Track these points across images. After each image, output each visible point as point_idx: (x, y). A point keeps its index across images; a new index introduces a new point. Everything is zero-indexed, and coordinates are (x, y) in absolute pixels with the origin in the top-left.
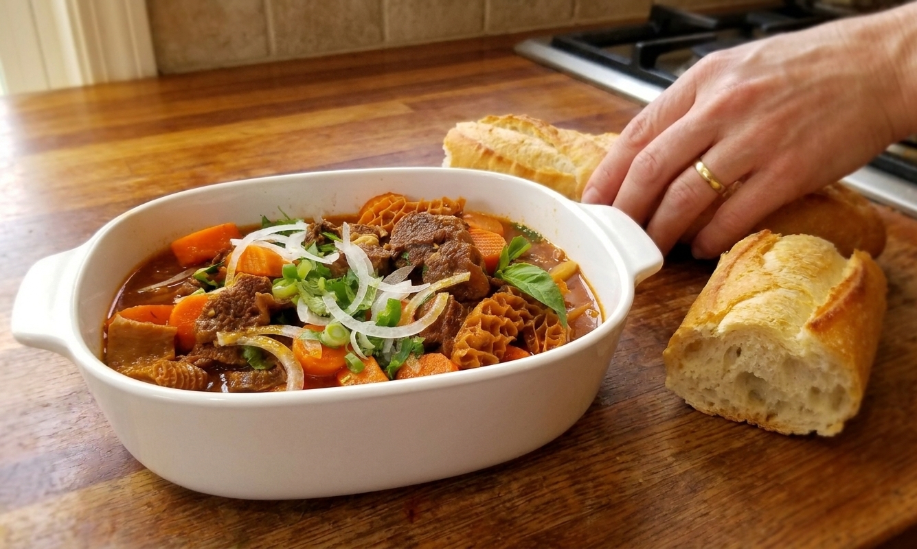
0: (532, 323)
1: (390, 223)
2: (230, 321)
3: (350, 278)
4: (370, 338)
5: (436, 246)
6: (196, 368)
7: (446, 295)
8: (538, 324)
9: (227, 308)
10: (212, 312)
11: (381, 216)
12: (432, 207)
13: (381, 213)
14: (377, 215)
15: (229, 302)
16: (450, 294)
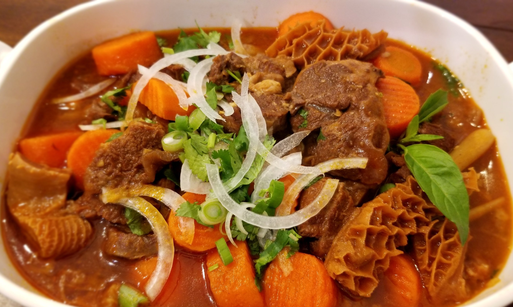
0: (426, 230)
1: (301, 56)
2: (117, 176)
3: (241, 138)
4: (245, 225)
5: (338, 113)
6: (80, 220)
7: (335, 182)
8: (433, 232)
9: (115, 160)
10: (101, 163)
11: (294, 45)
12: (349, 42)
13: (295, 41)
14: (291, 44)
15: (118, 155)
16: (340, 181)
